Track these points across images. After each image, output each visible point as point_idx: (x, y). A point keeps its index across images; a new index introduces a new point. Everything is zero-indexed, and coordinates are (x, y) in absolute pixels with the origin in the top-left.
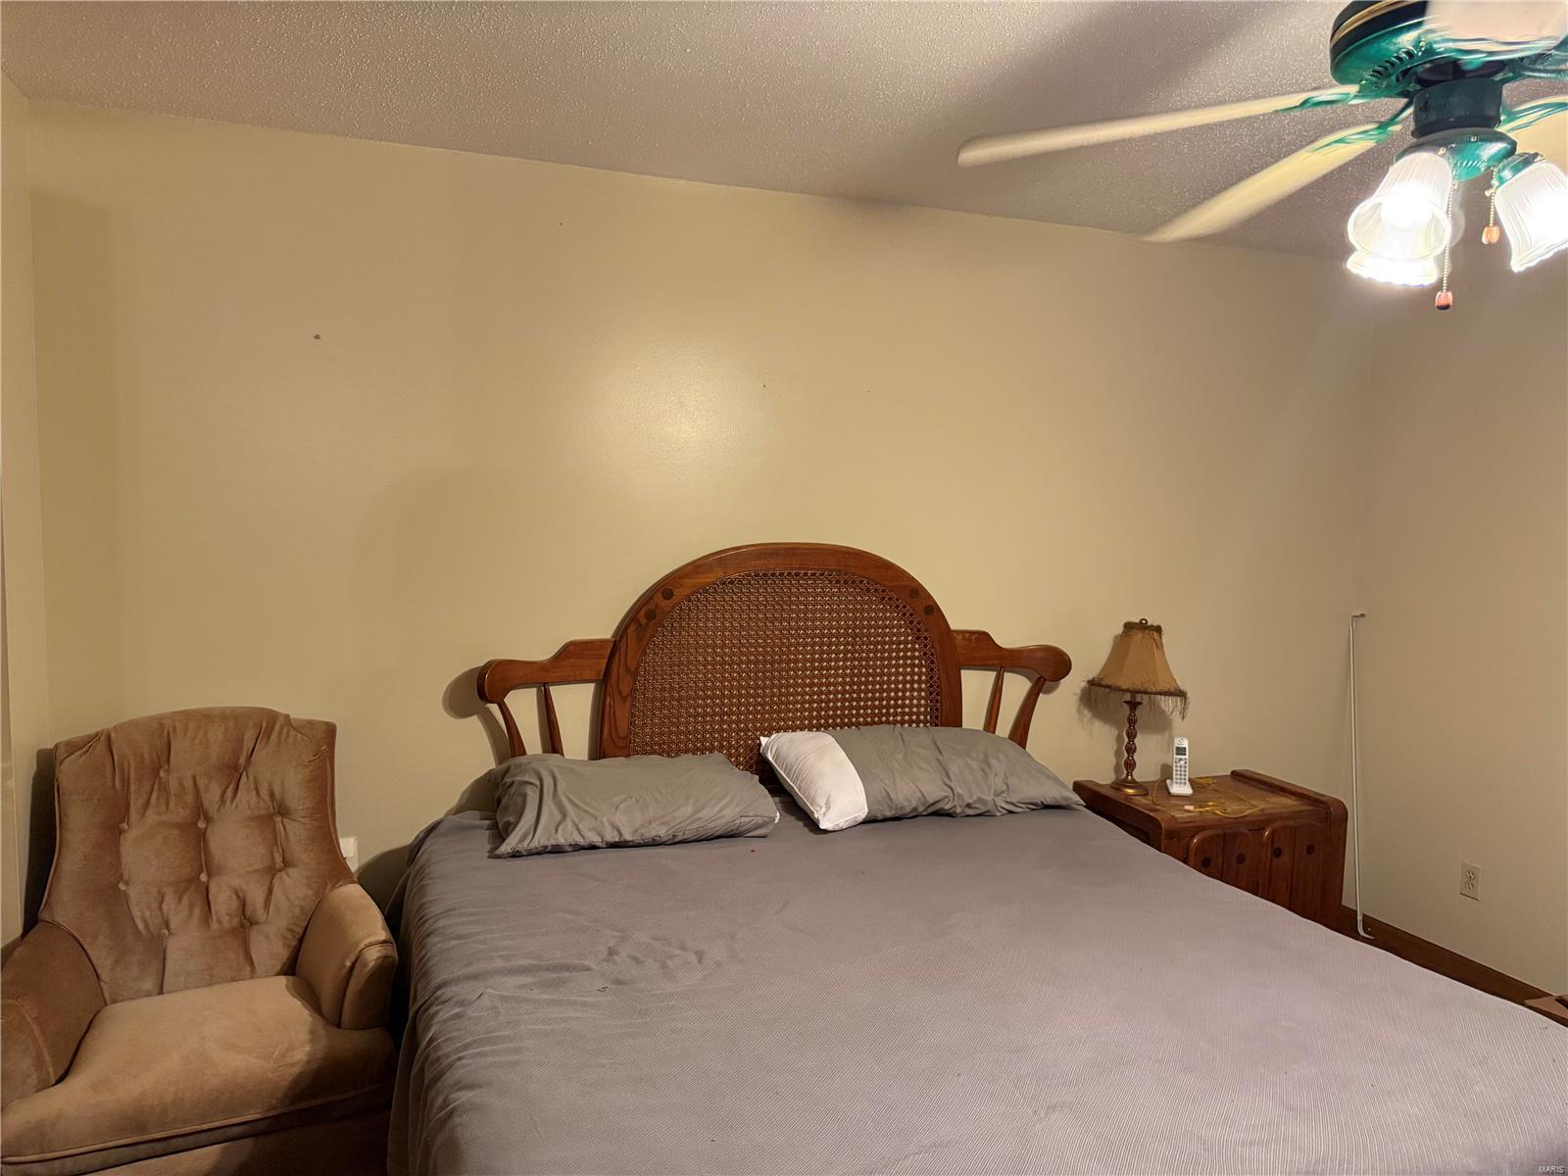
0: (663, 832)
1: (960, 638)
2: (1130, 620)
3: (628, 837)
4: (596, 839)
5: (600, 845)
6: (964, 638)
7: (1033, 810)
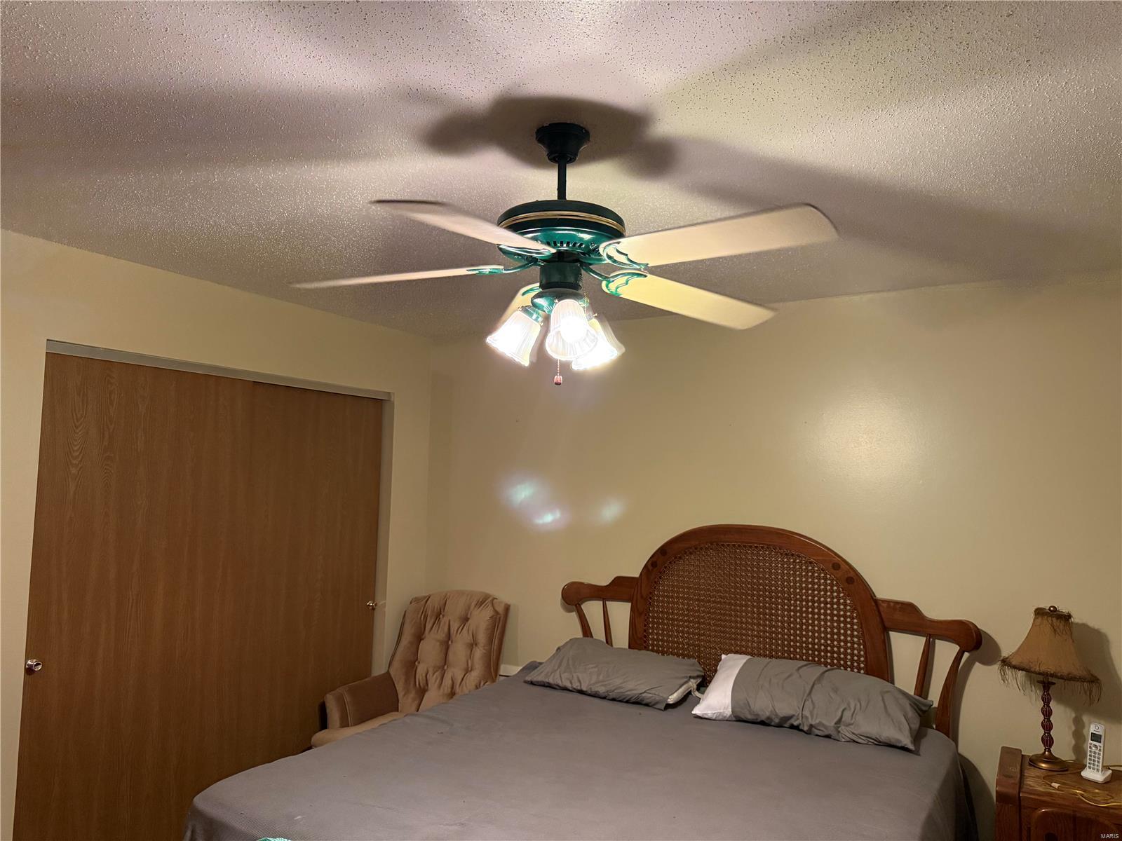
0: (601, 690)
1: (885, 605)
2: (1040, 606)
3: (584, 689)
4: (568, 685)
5: (571, 689)
6: (889, 606)
7: (876, 744)
